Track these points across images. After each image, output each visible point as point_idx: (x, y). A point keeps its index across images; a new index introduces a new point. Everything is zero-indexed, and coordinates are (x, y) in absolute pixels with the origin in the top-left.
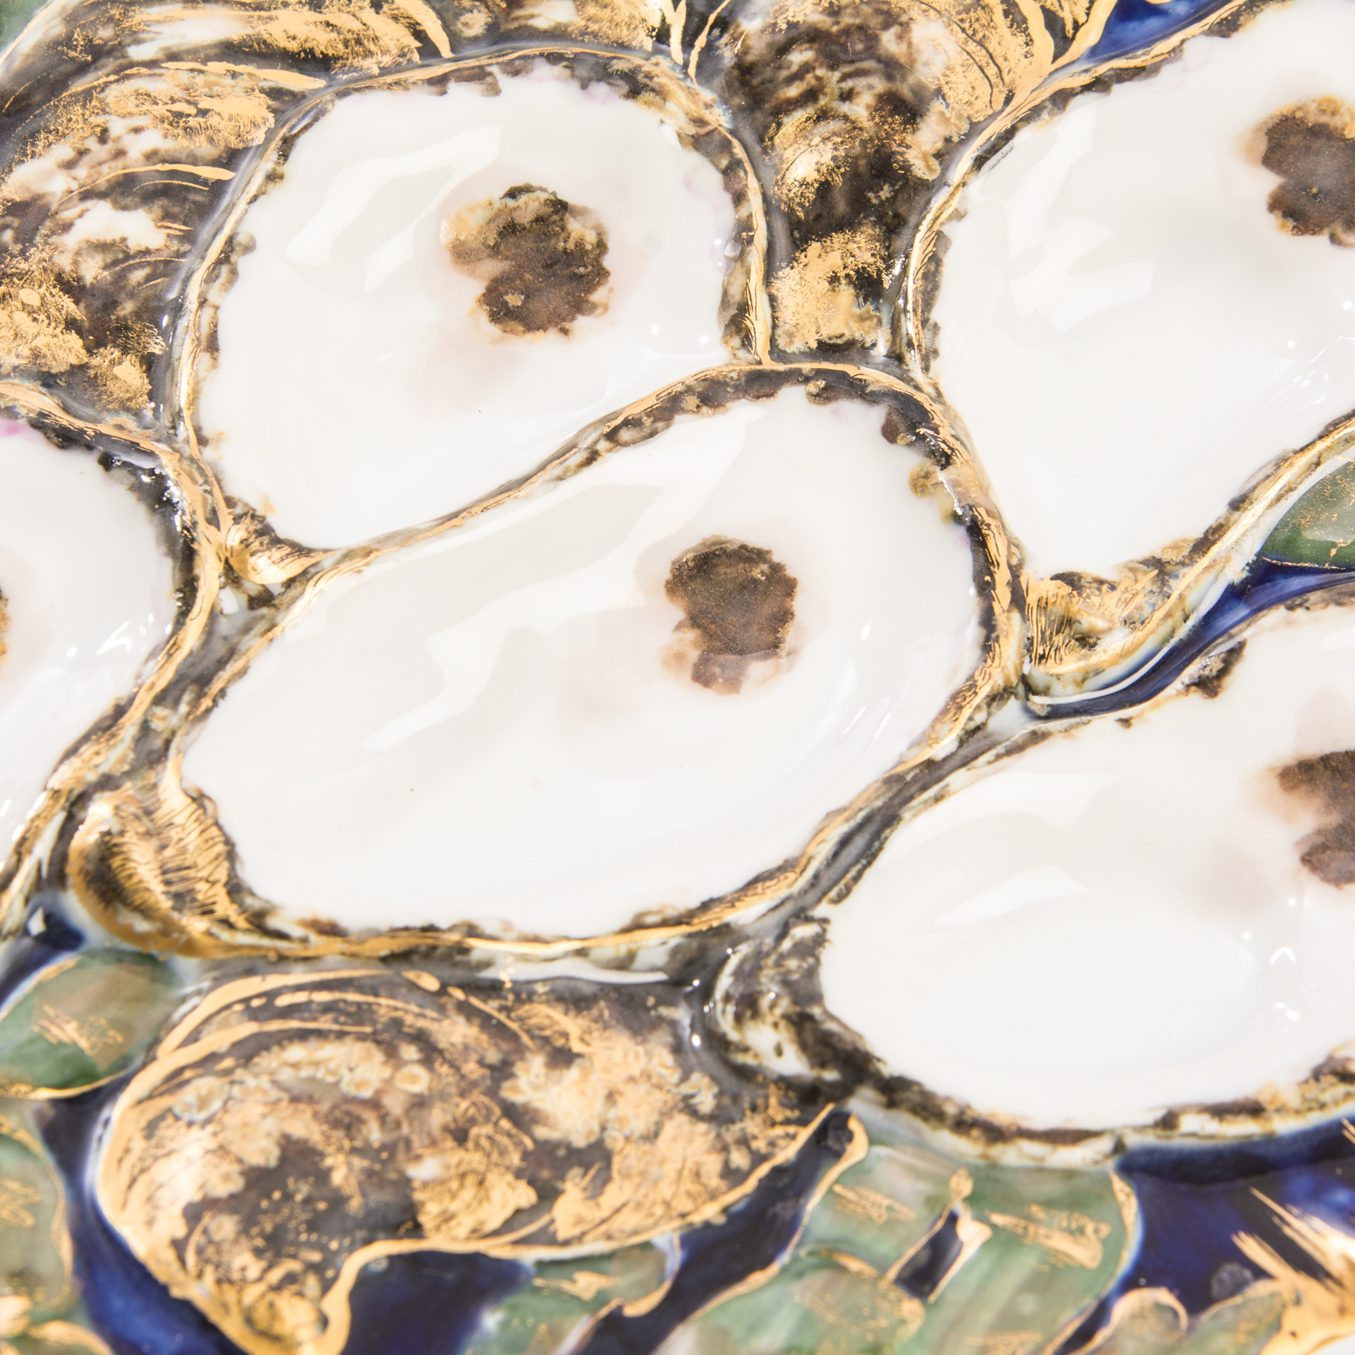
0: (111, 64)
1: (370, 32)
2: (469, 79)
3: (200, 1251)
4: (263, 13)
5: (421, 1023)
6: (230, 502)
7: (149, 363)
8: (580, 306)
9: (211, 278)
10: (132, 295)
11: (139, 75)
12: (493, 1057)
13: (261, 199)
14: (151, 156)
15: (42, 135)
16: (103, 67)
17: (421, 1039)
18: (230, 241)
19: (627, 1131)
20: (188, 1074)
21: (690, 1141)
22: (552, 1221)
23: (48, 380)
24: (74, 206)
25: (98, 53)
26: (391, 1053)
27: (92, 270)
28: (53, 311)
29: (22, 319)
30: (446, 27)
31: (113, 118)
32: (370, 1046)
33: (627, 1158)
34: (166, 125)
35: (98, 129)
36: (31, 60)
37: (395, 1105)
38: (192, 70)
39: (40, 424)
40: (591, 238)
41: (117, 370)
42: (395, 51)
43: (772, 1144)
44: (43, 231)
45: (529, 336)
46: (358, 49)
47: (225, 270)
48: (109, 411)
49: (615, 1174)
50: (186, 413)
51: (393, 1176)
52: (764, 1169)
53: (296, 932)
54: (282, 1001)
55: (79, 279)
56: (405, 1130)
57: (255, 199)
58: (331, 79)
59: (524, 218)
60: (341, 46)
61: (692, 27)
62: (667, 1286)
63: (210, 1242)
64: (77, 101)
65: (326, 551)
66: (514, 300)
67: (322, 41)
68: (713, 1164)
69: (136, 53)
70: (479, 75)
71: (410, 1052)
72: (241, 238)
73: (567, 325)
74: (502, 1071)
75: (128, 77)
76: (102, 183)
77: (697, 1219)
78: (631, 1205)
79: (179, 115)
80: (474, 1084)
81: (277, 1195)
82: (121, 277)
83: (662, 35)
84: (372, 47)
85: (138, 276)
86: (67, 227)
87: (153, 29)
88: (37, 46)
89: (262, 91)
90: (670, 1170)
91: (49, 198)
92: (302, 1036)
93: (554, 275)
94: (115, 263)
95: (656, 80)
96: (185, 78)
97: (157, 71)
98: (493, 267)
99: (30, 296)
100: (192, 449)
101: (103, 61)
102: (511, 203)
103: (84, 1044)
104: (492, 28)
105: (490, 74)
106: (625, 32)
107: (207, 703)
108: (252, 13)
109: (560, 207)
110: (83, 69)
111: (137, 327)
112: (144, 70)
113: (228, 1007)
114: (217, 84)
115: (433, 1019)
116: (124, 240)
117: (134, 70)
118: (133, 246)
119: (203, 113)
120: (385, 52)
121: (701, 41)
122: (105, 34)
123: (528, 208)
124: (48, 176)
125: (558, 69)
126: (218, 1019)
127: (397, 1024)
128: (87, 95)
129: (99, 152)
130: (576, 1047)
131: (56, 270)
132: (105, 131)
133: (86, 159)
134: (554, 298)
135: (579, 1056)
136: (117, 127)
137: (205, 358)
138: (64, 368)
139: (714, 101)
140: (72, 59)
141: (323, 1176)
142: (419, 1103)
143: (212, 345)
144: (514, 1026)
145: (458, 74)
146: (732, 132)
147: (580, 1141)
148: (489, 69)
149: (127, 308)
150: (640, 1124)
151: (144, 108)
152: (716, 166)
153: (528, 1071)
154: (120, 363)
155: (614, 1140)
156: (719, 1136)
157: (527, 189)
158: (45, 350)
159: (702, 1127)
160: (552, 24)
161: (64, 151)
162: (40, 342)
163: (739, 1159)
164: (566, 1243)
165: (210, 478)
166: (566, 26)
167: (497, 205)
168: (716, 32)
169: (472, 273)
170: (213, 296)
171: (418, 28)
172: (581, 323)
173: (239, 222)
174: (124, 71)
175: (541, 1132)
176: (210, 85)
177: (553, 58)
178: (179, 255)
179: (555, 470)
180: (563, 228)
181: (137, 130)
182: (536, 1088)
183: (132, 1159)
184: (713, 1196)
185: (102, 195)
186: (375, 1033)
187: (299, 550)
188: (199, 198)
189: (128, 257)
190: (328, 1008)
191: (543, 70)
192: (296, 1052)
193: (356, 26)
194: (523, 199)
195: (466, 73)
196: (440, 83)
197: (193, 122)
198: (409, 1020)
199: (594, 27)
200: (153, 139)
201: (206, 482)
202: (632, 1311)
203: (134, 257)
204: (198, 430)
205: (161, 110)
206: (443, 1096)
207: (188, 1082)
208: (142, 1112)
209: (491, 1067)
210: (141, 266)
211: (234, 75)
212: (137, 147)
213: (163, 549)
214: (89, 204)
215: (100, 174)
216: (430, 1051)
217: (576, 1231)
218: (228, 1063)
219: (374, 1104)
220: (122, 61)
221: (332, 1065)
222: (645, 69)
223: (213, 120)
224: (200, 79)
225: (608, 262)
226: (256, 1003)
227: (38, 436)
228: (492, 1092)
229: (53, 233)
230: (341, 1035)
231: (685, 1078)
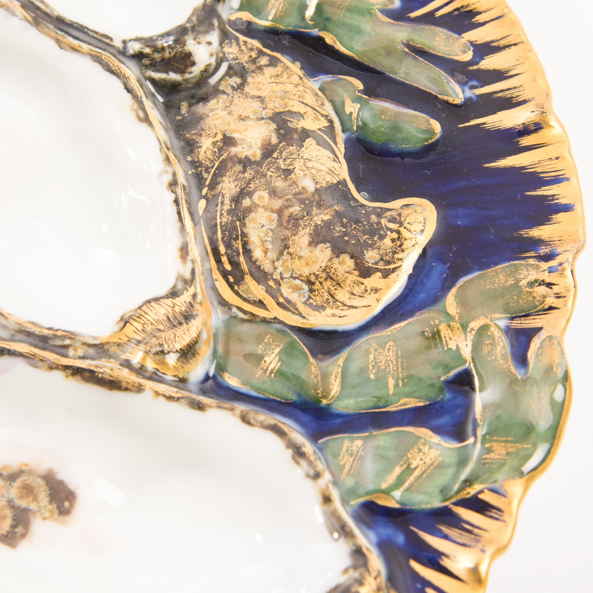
3: (388, 263)
5: (227, 201)
12: (239, 168)
17: (237, 200)
19: (261, 109)
20: (281, 300)
21: (259, 83)
22: (319, 129)
26: (249, 210)
32: (247, 221)
33: (276, 106)
37: (277, 204)
43: (252, 50)
49: (286, 110)
51: (317, 197)
52: (265, 50)
53: (189, 266)
54: (228, 267)
56: (290, 197)
62: (341, 76)
63: (382, 259)
68: (269, 71)
71: (246, 202)
74: (246, 163)
77: (301, 73)
78: (301, 100)
80: (257, 172)
81: (346, 238)
90: (277, 88)
92: (247, 252)
103: (277, 350)
107: (59, 333)
113: (237, 293)
115: (223, 197)
126: (244, 295)
127: (229, 212)
130: (220, 137)
135: (224, 135)
141: (328, 224)
142: (273, 193)
144: (217, 164)
147: (274, 126)
150: (256, 105)
153: (242, 152)
155: (270, 113)
156: (253, 72)
159: (249, 79)
163: (264, 61)
164: (331, 122)
175: (274, 140)
182: (251, 147)
183: (338, 312)
184: (288, 68)
186: (240, 220)
190: (228, 246)
192: (258, 254)
198: (227, 207)
202: (361, 87)
206: (268, 183)
207: (286, 299)
208: (308, 314)
209: (245, 168)
216: (243, 193)
217: (323, 119)
218: (271, 283)
219: (280, 212)
221: (262, 235)
226: (231, 279)
228: (259, 164)
230: (244, 235)
231: (224, 92)
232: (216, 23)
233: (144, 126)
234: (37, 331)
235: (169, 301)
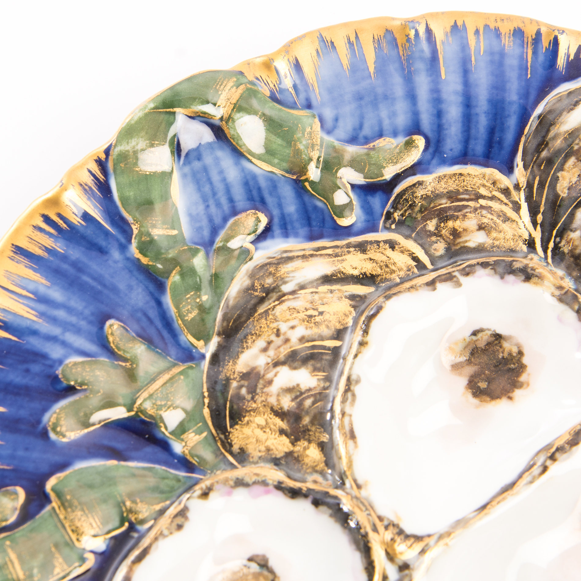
0: (274, 296)
1: (392, 261)
2: (445, 280)
4: (339, 258)
6: (381, 519)
7: (322, 446)
8: (515, 384)
9: (344, 401)
10: (307, 413)
11: (288, 299)
13: (360, 356)
14: (302, 340)
15: (250, 337)
16: (271, 298)
18: (349, 379)
23: (276, 462)
24: (271, 371)
25: (268, 291)
27: (287, 403)
28: (272, 426)
29: (258, 432)
30: (427, 253)
31: (281, 323)
34: (306, 323)
35: (275, 330)
36: (237, 300)
38: (312, 293)
39: (279, 487)
40: (515, 350)
41: (308, 452)
42: (405, 269)
44: (260, 386)
45: (493, 402)
46: (387, 270)
47: (349, 395)
48: (308, 473)
50: (348, 473)
55: (281, 408)
57: (356, 356)
58: (377, 287)
59: (482, 344)
60: (379, 270)
61: (545, 238)
64: (262, 317)
65: (429, 536)
66: (483, 385)
67: (369, 268)
69: (286, 288)
70: (449, 278)
72: (354, 377)
73: (511, 395)
75: (283, 301)
76: (282, 357)
79: (310, 316)
82: (300, 405)
83: (531, 244)
84: (393, 267)
85: (308, 402)
86: (270, 382)
87: (291, 275)
88: (239, 292)
89: (346, 297)
91: (259, 369)
93: (500, 370)
94: (296, 397)
95: (537, 271)
96: (309, 297)
97: (296, 296)
98: (470, 370)
99: (260, 420)
100: (355, 492)
101: (271, 295)
102: (474, 338)
104: (448, 249)
105: (455, 276)
106: (512, 244)
108: (334, 259)
109: (498, 337)
110: (262, 300)
111: (313, 429)
112: (291, 297)
114: (325, 298)
116: (298, 385)
117: (286, 297)
118: (303, 387)
119: (321, 313)
120: (400, 270)
121: (551, 245)
122: (269, 281)
123: (483, 339)
124: (256, 357)
125: (488, 271)
128: (266, 312)
129: (278, 341)
131: (270, 405)
132: (278, 330)
133: (272, 346)
134: (502, 382)
136: (284, 327)
137: (351, 443)
138: (282, 454)
139: (564, 275)
140: (257, 296)
143: (352, 436)
145: (439, 278)
146: (576, 290)
148: (454, 274)
149: (306, 420)
151: (294, 316)
152: (573, 309)
154: (308, 448)
157: (481, 330)
158: (272, 447)
160: (477, 244)
161: (261, 343)
162: (269, 443)
165: (368, 506)
166: (484, 244)
167: (468, 340)
168: (558, 239)
169: (460, 374)
170: (348, 410)
171: (414, 255)
172: (518, 393)
173: (351, 369)
174: (281, 298)
176: (321, 299)
177: (484, 265)
178: (325, 388)
179: (527, 478)
180: (501, 347)
181: (293, 328)
185: (283, 363)
187: (418, 538)
188: (328, 357)
189: (302, 393)
191: (481, 272)
193: (384, 258)
194: (480, 335)
195: (443, 277)
196: (432, 284)
197: (318, 319)
199: (497, 243)
200: (301, 331)
201: (367, 509)
203: (304, 393)
204: (355, 481)
205: (302, 315)
210: (308, 397)
211: (331, 292)
212: (295, 336)
213: (354, 547)
214: (278, 369)
215: (280, 352)
220: (279, 294)
222: (530, 265)
223: (326, 316)
224: (316, 297)
225: (525, 360)
227: (279, 494)
229: (265, 386)
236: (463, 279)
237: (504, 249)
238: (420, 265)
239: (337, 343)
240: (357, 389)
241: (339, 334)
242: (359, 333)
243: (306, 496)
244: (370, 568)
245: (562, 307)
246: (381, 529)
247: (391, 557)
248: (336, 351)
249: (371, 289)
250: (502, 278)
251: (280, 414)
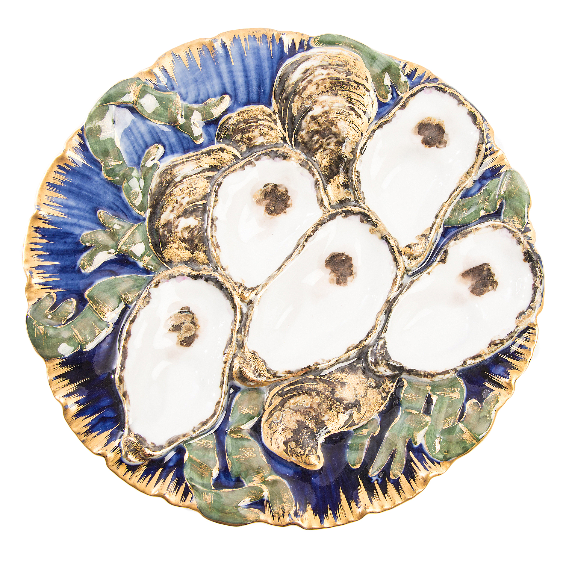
0: (172, 184)
1: (223, 158)
2: (248, 164)
3: (290, 451)
4: (199, 160)
5: (314, 386)
6: (236, 283)
7: (205, 252)
8: (286, 206)
9: (212, 230)
10: (196, 238)
11: (179, 185)
12: (330, 389)
13: (215, 207)
14: (188, 203)
15: (164, 206)
16: (171, 185)
17: (315, 390)
18: (212, 219)
19: (361, 396)
20: (273, 412)
21: (373, 394)
22: (353, 420)
23: (186, 263)
24: (177, 221)
25: (169, 183)
26: (310, 395)
27: (186, 235)
28: (181, 247)
29: (176, 250)
30: (238, 151)
31: (177, 197)
32: (306, 395)
33: (363, 401)
34: (189, 195)
35: (175, 201)
36: (156, 189)
37: (315, 406)
38: (189, 179)
39: (189, 275)
40: (284, 190)
41: (199, 256)
42: (230, 160)
43: (389, 389)
44: (173, 229)
45: (278, 215)
46: (222, 162)
47: (214, 226)
48: (201, 266)
49: (362, 406)
50: (218, 264)
51: (320, 421)
52: (389, 395)
53: (283, 375)
54: (285, 390)
55: (184, 238)
56: (319, 411)
57: (214, 207)
58: (218, 171)
59: (269, 190)
60: (218, 163)
61: (290, 136)
62: (380, 426)
63: (292, 449)
64: (169, 196)
65: (258, 286)
66: (272, 208)
67: (213, 162)
68: (379, 397)
69: (177, 180)
70: (250, 163)
71: (314, 394)
72: (214, 218)
73: (285, 211)
74: (333, 392)
75: (177, 186)
76: (181, 213)
77: (380, 410)
78: (367, 411)
79: (190, 191)
80: (329, 397)
81: (300, 434)
82: (192, 234)
83: (284, 139)
84: (224, 161)
85: (196, 233)
86: (177, 226)
87: (178, 173)
88: (156, 186)
89: (205, 179)
90: (372, 401)
91: (171, 220)
92: (292, 397)
93: (279, 200)
94: (190, 231)
95: (288, 154)
96: (188, 182)
97: (182, 183)
98: (265, 202)
99: (175, 245)
100: (222, 272)
101: (171, 184)
102: (265, 188)
103: (250, 412)
104: (248, 147)
105: (253, 162)
106: (276, 140)
107: (247, 330)
108: (197, 161)
109: (276, 186)
110: (167, 188)
111: (200, 245)
112: (180, 184)
113: (275, 395)
114: (195, 181)
115: (316, 385)
116: (190, 225)
117: (178, 184)
118: (192, 226)
119: (195, 189)
120: (227, 161)
121: (293, 139)
122: (169, 177)
123: (269, 188)
124: (169, 215)
125: (267, 157)
126: (274, 398)
127: (309, 388)
128: (170, 193)
129: (177, 206)
130: (345, 381)
131: (179, 238)
132: (177, 201)
133: (175, 208)
134: (281, 205)
135: (346, 382)
136: (179, 199)
137: (217, 249)
138: (189, 259)
139: (301, 153)
140: (164, 186)
141: (307, 427)
142: (320, 404)
143: (218, 246)
144: (332, 381)
145: (246, 164)
146: (307, 159)
147: (353, 401)
148: (252, 161)
149: (196, 241)
150: (363, 394)
151: (183, 192)
152: (307, 169)
153: (338, 390)
154: (199, 254)
155: (359, 399)
156: (378, 390)
157: (268, 184)
158: (183, 256)
159: (375, 390)
160: (260, 143)
161: (170, 208)
162: (181, 255)
163: (384, 394)
164: (358, 424)
165: (230, 279)
166: (263, 143)
167: (263, 189)
168: (296, 136)
169: (261, 205)
170: (214, 234)
171: (233, 153)
172: (288, 209)
173: (212, 214)
174: (175, 185)
175: (345, 402)
176: (194, 182)
177: (265, 154)
178: (202, 225)
179: (297, 251)
180: (278, 190)
181: (183, 198)
182: (341, 393)
183: (269, 434)
184: (382, 404)
185: (181, 216)
186: (306, 392)
187: (253, 289)
188: (201, 209)
189: (192, 229)
190: (295, 389)
191: (264, 158)
192: (292, 401)
193: (219, 157)
194: (267, 186)
195: (247, 163)
196: (243, 167)
197: (194, 192)
198: (311, 386)
199: (269, 141)
200: (187, 199)
201: (229, 280)
202: (374, 435)
203: (193, 229)
204: (222, 267)
205: (186, 191)
206: (324, 401)
207: (273, 413)
208: (267, 423)
209: (330, 392)
210: (196, 230)
211: (198, 177)
212: (185, 202)
213: (226, 298)
214: (180, 219)
215: (179, 211)
216: (318, 393)
217: (359, 421)
218: (280, 407)
219: (311, 407)
220: (174, 183)
221: (300, 402)
222: (285, 152)
223: (197, 190)
224: (192, 181)
225: (289, 194)
226: (280, 392)
227: (190, 278)
228: (333, 397)
229: (175, 229)
230: (299, 395)
231: (368, 380)
232: (397, 372)
233: (346, 350)
234: (248, 322)
235: (264, 368)
236: (256, 162)
237: (273, 144)
238: (236, 157)
239: (205, 202)
240: (216, 223)
241: (205, 197)
242: (213, 196)
243: (202, 278)
244: (234, 307)
245: (302, 169)
246: (237, 289)
247: (242, 300)
248: (205, 205)
249: (216, 173)
250: (274, 159)
251: (184, 240)
